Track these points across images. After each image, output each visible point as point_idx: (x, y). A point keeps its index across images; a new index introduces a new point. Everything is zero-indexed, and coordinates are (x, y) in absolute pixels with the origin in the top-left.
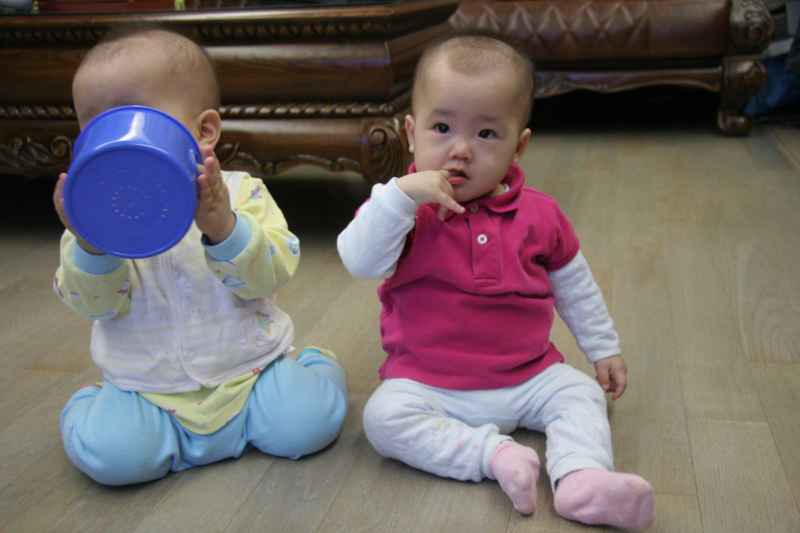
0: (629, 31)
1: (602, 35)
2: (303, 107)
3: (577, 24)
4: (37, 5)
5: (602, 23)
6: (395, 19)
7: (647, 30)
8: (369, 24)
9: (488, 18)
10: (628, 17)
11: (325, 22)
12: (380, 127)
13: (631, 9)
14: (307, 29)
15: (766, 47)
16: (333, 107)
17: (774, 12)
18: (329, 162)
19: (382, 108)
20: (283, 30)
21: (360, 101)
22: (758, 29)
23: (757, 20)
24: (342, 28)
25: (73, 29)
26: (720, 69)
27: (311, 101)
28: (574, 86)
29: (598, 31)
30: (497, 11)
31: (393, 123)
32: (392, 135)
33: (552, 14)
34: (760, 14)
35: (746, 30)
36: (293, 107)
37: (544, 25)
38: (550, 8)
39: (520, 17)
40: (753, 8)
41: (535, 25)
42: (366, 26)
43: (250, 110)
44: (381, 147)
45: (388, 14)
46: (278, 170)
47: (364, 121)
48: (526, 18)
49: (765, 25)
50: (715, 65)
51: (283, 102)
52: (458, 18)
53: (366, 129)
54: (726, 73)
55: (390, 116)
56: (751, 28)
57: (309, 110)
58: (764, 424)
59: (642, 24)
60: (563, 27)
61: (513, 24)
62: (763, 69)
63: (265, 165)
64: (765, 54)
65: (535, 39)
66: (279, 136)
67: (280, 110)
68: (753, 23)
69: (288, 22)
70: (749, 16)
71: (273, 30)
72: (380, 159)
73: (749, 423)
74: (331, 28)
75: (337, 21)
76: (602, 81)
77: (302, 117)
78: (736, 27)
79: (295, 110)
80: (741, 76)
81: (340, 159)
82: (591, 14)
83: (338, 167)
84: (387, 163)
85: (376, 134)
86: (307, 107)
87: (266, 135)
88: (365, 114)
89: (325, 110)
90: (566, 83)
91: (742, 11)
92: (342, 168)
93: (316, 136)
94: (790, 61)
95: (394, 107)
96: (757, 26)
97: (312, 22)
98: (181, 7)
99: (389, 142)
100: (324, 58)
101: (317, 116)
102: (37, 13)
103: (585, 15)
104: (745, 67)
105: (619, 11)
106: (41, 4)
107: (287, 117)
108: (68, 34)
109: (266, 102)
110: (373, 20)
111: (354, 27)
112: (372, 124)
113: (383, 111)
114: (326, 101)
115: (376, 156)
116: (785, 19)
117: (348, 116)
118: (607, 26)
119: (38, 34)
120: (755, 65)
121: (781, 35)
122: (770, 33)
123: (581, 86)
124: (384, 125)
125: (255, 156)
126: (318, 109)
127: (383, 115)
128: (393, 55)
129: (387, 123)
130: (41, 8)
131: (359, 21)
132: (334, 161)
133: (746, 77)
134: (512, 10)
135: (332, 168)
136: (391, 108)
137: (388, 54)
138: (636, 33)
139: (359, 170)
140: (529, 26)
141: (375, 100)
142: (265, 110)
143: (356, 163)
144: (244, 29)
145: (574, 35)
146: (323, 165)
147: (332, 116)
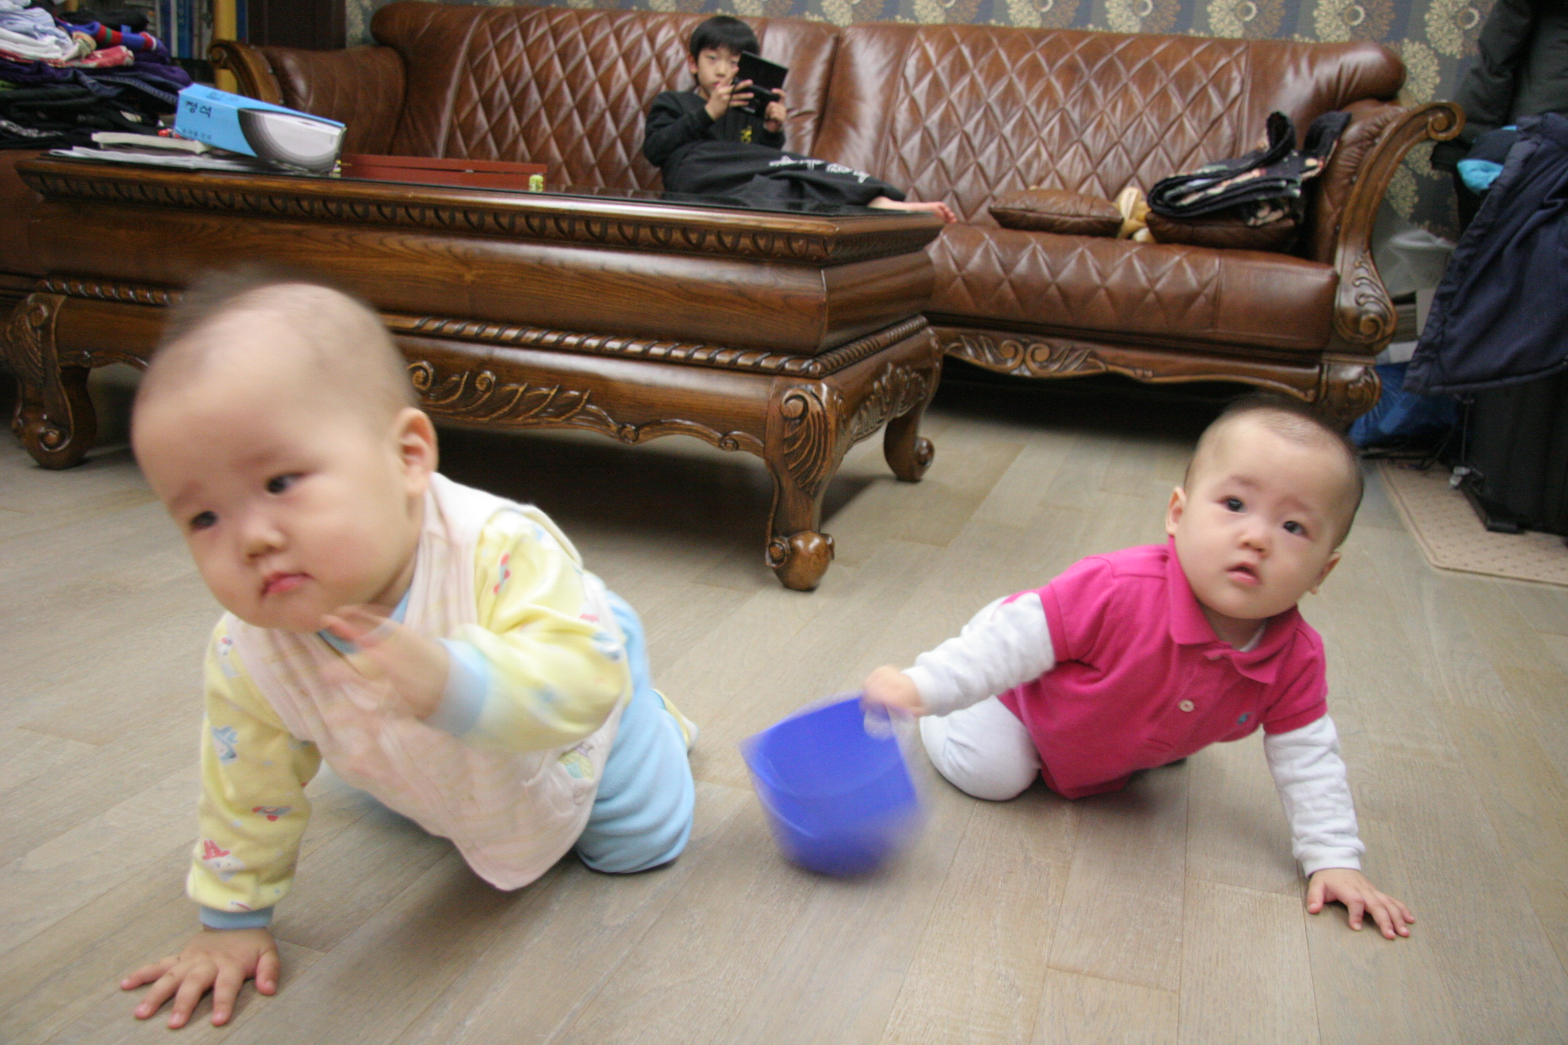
0: (1191, 297)
1: (1151, 297)
2: (691, 351)
3: (1115, 278)
4: (339, 166)
5: (1152, 282)
6: (842, 240)
7: (1215, 300)
8: (801, 242)
9: (987, 251)
10: (1192, 279)
11: (739, 231)
12: (800, 393)
13: (1196, 267)
14: (711, 239)
15: (1385, 347)
16: (734, 356)
17: (1397, 301)
18: (719, 435)
19: (805, 365)
20: (677, 236)
21: (775, 351)
22: (1373, 321)
23: (1373, 308)
24: (762, 243)
25: (380, 203)
26: (1316, 370)
27: (704, 342)
28: (1103, 368)
29: (1146, 292)
30: (1000, 244)
31: (820, 389)
32: (814, 406)
33: (1082, 258)
34: (1378, 300)
35: (1356, 320)
36: (675, 348)
37: (1068, 272)
38: (1080, 250)
39: (1034, 255)
40: (1368, 291)
41: (1054, 273)
42: (797, 245)
43: (614, 345)
44: (798, 421)
45: (831, 231)
46: (641, 436)
47: (778, 381)
48: (1042, 257)
49: (1383, 317)
50: (1310, 365)
51: (662, 338)
52: (942, 246)
53: (779, 394)
54: (1324, 377)
55: (816, 378)
56: (1364, 318)
57: (700, 355)
58: (1296, 899)
59: (1210, 290)
60: (1096, 279)
61: (1023, 265)
62: (1376, 380)
63: (624, 427)
64: (1382, 358)
65: (1053, 290)
66: (650, 387)
67: (657, 350)
68: (1367, 312)
69: (685, 227)
70: (1362, 300)
71: (661, 234)
72: (793, 440)
73: (1274, 895)
74: (745, 242)
75: (756, 233)
76: (1145, 365)
77: (687, 363)
78: (1343, 314)
79: (678, 353)
80: (1346, 385)
81: (735, 433)
82: (1137, 265)
83: (730, 443)
84: (803, 447)
85: (792, 402)
86: (697, 350)
87: (631, 383)
88: (780, 372)
89: (723, 358)
90: (1090, 360)
91: (1354, 292)
92: (736, 446)
93: (704, 394)
94: (1410, 374)
95: (823, 365)
96: (1372, 315)
97: (719, 230)
98: (538, 187)
99: (809, 415)
100: (730, 283)
101: (709, 365)
102: (338, 176)
103: (1130, 265)
104: (1352, 372)
105: (1179, 265)
106: (346, 164)
107: (665, 361)
108: (373, 209)
109: (637, 335)
110: (808, 237)
111: (779, 244)
112: (789, 387)
113: (807, 369)
114: (726, 345)
115: (788, 434)
116: (1414, 311)
117: (755, 371)
118: (1159, 286)
119: (333, 207)
120: (1366, 372)
121: (1404, 334)
122: (1389, 329)
123: (1111, 368)
124: (805, 391)
125: (611, 413)
126: (712, 355)
127: (806, 375)
128: (831, 290)
129: (811, 388)
130: (344, 171)
131: (789, 236)
132: (725, 434)
133: (1351, 387)
134: (1024, 245)
135: (721, 443)
136: (819, 367)
137: (825, 288)
138: (1202, 299)
139: (763, 452)
140: (1045, 271)
141: (799, 353)
142: (635, 348)
143: (759, 442)
144: (620, 229)
145: (1110, 293)
146: (708, 438)
147: (732, 368)
